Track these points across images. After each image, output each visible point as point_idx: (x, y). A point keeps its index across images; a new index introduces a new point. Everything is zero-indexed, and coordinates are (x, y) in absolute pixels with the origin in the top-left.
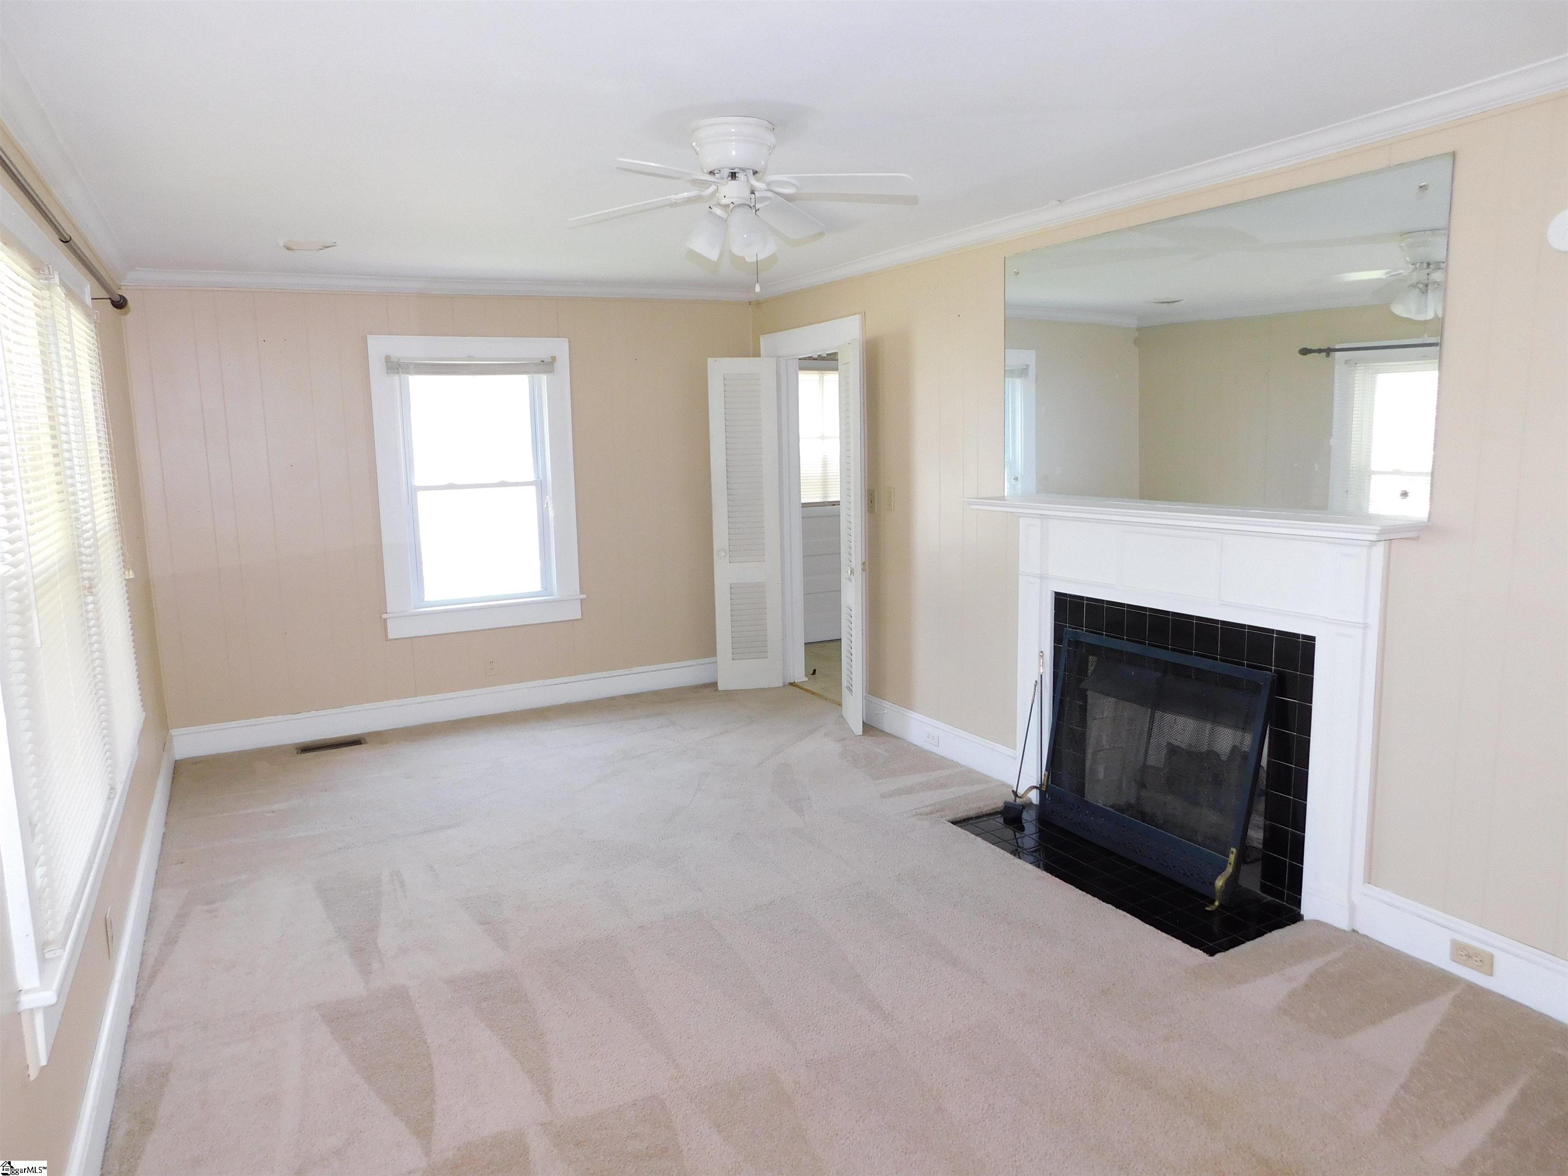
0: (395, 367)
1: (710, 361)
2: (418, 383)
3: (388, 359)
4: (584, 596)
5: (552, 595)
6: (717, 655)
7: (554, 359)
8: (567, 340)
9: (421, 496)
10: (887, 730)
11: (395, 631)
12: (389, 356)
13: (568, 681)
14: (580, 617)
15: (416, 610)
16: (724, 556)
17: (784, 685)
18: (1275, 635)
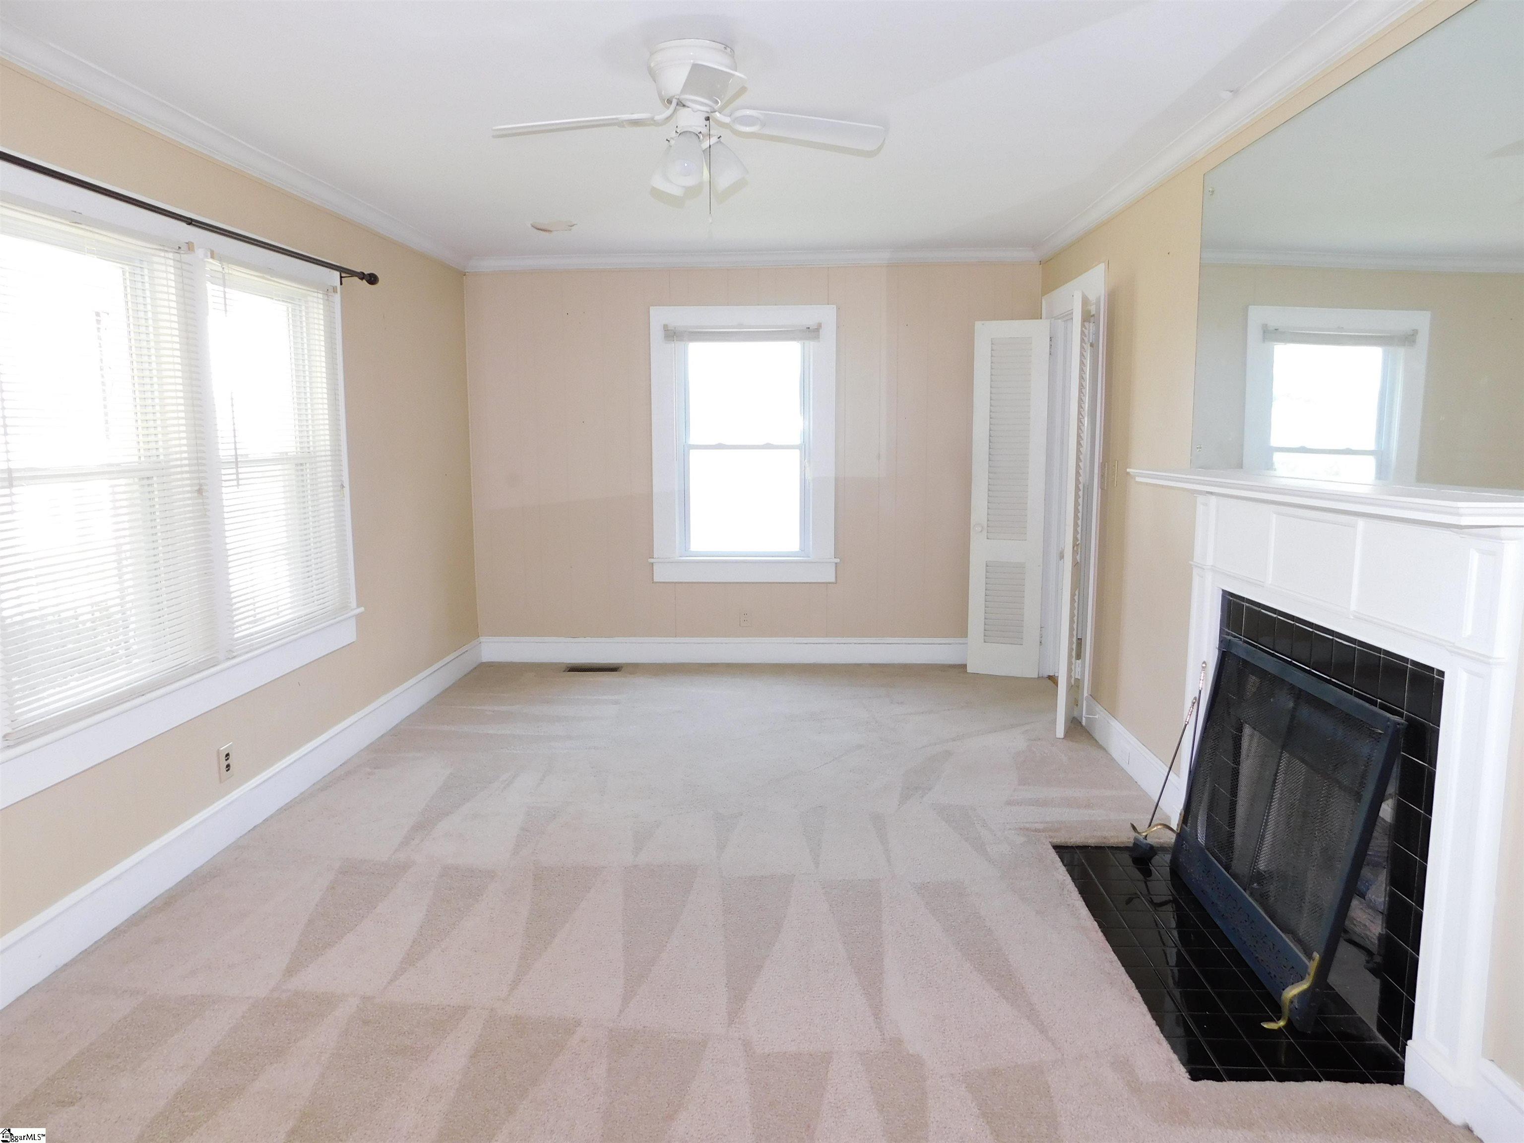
0: (672, 335)
1: (978, 325)
2: (696, 350)
3: (666, 328)
4: (838, 560)
5: (809, 557)
6: (969, 636)
7: (820, 326)
8: (835, 306)
9: (694, 455)
10: (1097, 737)
11: (660, 575)
12: (667, 325)
13: (816, 642)
14: (833, 580)
15: (682, 558)
16: (981, 531)
17: (1039, 677)
18: (1409, 666)
